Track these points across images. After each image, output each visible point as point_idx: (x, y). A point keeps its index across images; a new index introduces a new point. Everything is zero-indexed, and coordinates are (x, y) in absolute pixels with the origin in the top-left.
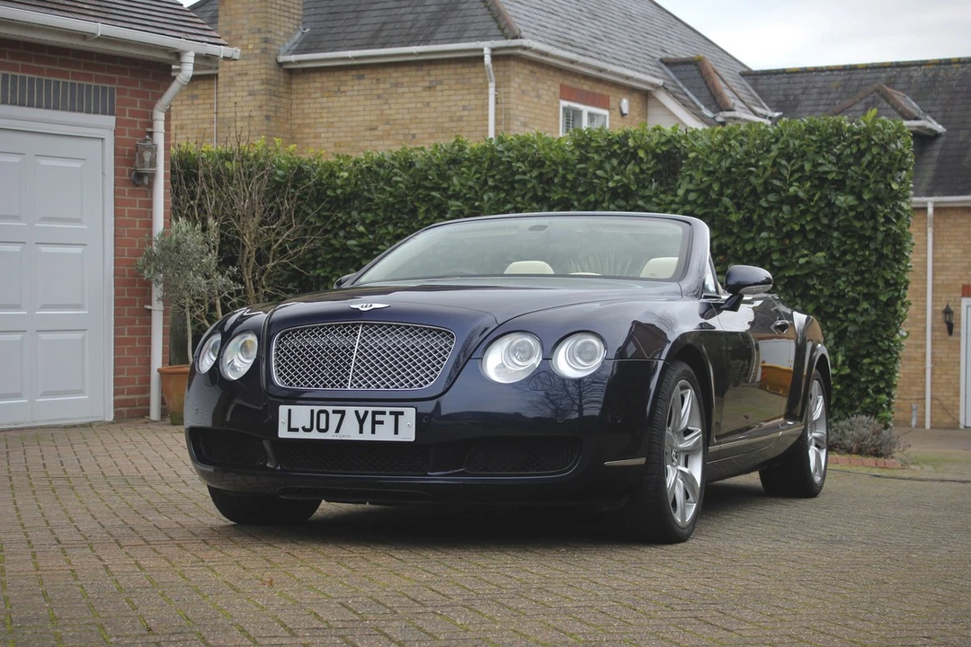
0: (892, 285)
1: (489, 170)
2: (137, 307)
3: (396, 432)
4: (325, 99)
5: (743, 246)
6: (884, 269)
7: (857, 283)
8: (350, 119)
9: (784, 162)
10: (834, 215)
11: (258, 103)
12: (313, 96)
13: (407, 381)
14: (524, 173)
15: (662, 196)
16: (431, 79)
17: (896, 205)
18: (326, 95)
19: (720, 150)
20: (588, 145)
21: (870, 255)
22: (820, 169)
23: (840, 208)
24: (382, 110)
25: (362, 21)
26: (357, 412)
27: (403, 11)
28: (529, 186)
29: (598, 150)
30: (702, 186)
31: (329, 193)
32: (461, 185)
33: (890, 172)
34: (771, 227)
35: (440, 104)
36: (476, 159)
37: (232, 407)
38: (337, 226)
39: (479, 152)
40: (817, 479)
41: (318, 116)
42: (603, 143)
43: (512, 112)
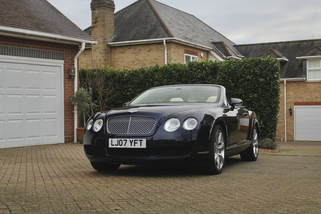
0: (275, 103)
1: (165, 73)
2: (70, 112)
3: (141, 145)
4: (121, 54)
5: (235, 93)
6: (273, 98)
7: (266, 102)
8: (127, 60)
9: (245, 70)
10: (259, 84)
11: (102, 56)
12: (117, 54)
13: (143, 132)
14: (175, 74)
15: (212, 79)
16: (150, 48)
17: (276, 81)
18: (121, 53)
19: (228, 67)
20: (192, 66)
21: (269, 95)
22: (255, 71)
23: (261, 82)
24: (136, 57)
25: (130, 33)
26: (130, 140)
27: (141, 30)
28: (176, 77)
29: (195, 67)
30: (223, 77)
31: (122, 80)
32: (158, 77)
33: (274, 72)
34: (242, 87)
35: (152, 55)
36: (162, 70)
37: (96, 139)
38: (124, 89)
39: (162, 68)
40: (256, 156)
41: (119, 59)
42: (196, 65)
43: (171, 57)
